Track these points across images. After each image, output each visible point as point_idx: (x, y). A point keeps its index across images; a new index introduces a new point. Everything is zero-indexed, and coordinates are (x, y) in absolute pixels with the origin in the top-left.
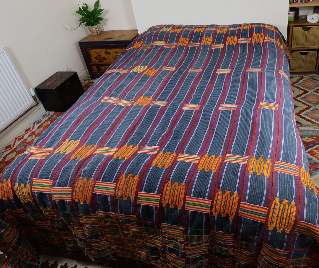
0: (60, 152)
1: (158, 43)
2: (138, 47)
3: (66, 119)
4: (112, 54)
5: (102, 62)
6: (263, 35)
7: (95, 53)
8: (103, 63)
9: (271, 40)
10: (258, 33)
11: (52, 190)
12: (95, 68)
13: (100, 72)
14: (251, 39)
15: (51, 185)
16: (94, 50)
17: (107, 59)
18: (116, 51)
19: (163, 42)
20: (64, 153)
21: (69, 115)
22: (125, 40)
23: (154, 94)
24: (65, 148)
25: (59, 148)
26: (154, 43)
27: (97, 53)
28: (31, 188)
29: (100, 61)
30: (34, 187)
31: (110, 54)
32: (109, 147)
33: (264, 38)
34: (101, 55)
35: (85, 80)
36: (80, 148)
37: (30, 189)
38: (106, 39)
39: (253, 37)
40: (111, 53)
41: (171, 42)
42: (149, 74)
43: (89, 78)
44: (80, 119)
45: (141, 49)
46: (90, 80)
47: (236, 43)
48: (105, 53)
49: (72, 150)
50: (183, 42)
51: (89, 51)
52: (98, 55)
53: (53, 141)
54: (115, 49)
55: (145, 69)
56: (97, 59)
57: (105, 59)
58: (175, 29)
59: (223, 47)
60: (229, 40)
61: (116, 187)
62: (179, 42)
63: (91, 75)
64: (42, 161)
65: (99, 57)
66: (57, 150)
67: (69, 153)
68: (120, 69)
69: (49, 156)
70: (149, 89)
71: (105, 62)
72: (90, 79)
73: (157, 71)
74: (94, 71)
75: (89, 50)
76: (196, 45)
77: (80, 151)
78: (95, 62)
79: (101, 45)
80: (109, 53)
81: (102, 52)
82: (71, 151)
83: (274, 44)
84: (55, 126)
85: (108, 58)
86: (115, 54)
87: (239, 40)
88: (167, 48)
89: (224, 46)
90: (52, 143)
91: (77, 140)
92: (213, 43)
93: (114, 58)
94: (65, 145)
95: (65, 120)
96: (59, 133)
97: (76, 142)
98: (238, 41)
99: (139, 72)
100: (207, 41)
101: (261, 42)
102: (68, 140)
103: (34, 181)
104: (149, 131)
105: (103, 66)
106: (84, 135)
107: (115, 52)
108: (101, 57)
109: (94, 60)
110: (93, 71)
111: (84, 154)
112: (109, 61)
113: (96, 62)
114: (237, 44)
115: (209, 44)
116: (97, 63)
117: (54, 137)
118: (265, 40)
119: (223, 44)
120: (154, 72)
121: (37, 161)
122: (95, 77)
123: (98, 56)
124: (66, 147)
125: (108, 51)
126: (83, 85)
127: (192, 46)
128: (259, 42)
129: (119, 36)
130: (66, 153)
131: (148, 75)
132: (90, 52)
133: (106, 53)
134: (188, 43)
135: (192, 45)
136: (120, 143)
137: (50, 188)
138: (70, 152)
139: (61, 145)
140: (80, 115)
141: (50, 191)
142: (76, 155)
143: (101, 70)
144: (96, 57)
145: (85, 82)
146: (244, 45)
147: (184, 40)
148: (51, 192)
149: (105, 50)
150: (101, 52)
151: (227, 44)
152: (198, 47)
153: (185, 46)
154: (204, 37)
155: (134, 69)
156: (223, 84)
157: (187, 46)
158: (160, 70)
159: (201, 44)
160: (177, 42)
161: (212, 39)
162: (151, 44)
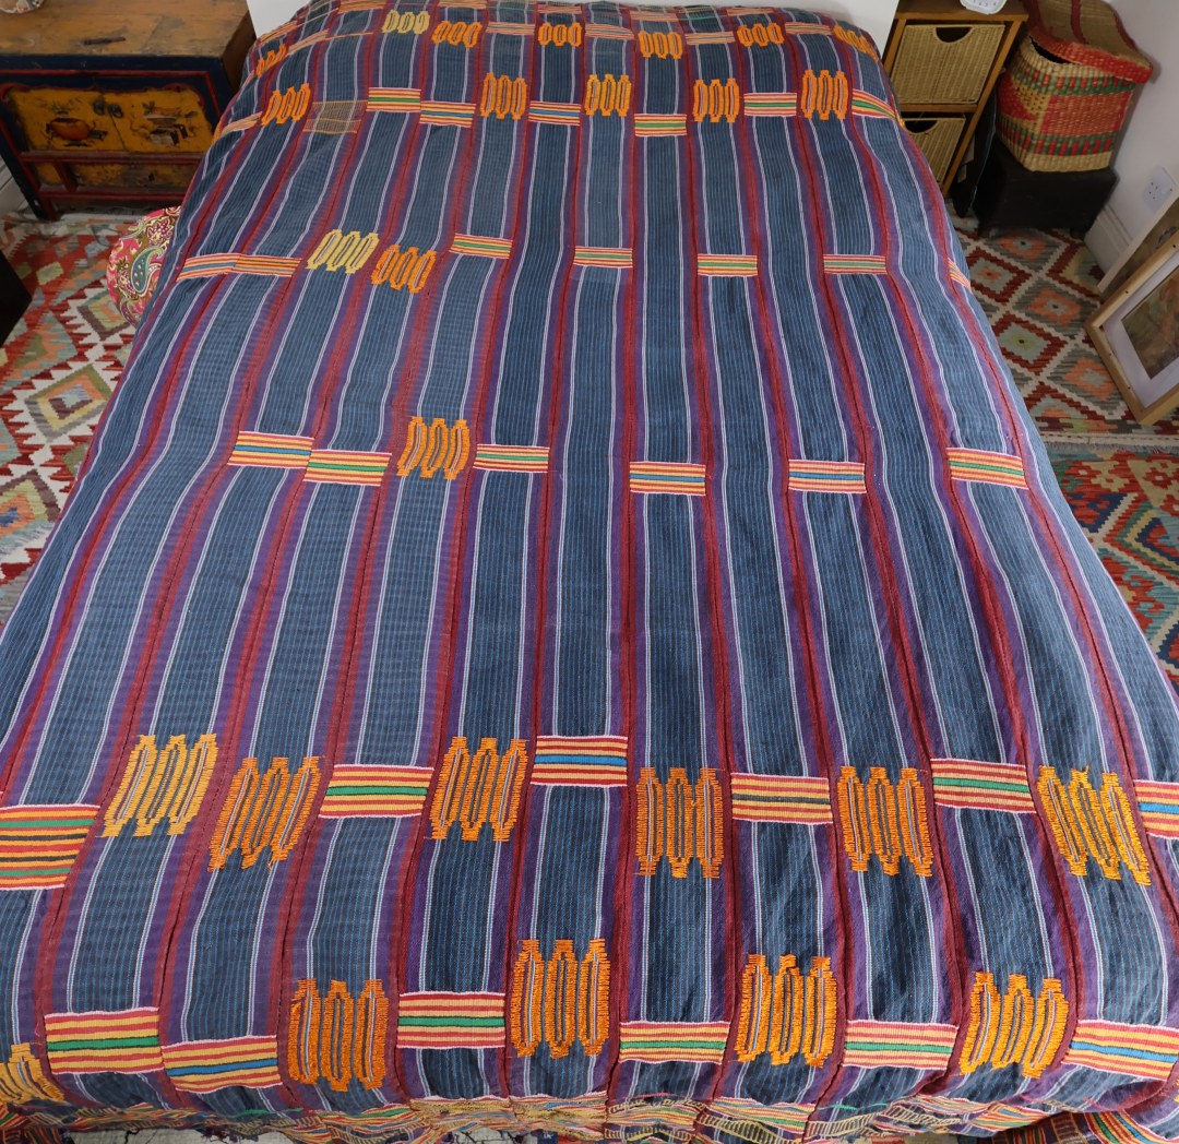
0: (131, 825)
1: (392, 100)
2: (296, 118)
3: (88, 602)
4: (133, 115)
5: (81, 148)
6: (845, 82)
7: (44, 106)
8: (90, 155)
9: (876, 108)
10: (825, 73)
11: (165, 1056)
12: (50, 174)
13: (79, 189)
14: (799, 99)
15: (154, 1032)
16: (35, 93)
17: (105, 133)
18: (153, 104)
19: (411, 93)
20: (157, 826)
21: (98, 575)
22: (192, 54)
23: (465, 397)
24: (152, 791)
25: (118, 798)
26: (367, 98)
27: (54, 108)
28: (46, 1063)
29: (75, 141)
30: (59, 1054)
31: (122, 115)
32: (381, 761)
33: (851, 96)
34: (72, 115)
35: (8, 227)
36: (237, 781)
37: (35, 1064)
38: (88, 42)
39: (805, 91)
40: (125, 110)
41: (448, 94)
42: (403, 282)
43: (23, 211)
44: (162, 592)
45: (313, 129)
46: (33, 222)
47: (736, 113)
48: (95, 111)
49: (198, 801)
50: (504, 97)
51: (7, 99)
52: (61, 116)
53: (69, 754)
54: (145, 90)
55: (370, 252)
56: (58, 134)
57: (95, 134)
58: (446, 22)
59: (684, 133)
60: (705, 95)
61: (506, 1009)
62: (484, 98)
63: (36, 203)
64: (59, 906)
65: (63, 125)
66: (112, 809)
67: (189, 825)
68: (250, 252)
69: (85, 859)
70: (430, 369)
71: (96, 147)
72: (33, 217)
73: (433, 259)
74: (48, 183)
75: (7, 91)
76: (563, 115)
77: (246, 808)
78: (48, 148)
79: (70, 75)
80: (116, 111)
81: (81, 105)
82: (194, 811)
83: (891, 127)
84: (37, 645)
85: (112, 131)
86: (146, 113)
87: (748, 98)
88: (435, 129)
89: (688, 124)
90: (63, 766)
91: (199, 731)
92: (636, 107)
93: (143, 130)
94: (145, 774)
95: (86, 610)
96: (82, 698)
97: (197, 745)
98: (742, 104)
99: (350, 271)
100: (608, 93)
101: (841, 116)
102: (152, 737)
103: (49, 1027)
104: (529, 634)
105: (92, 164)
106: (225, 696)
107: (144, 105)
108: (78, 124)
109: (38, 138)
110: (44, 186)
111: (272, 820)
112: (120, 145)
113: (53, 148)
114: (742, 120)
115: (623, 113)
116: (60, 154)
117: (63, 725)
118: (854, 107)
119: (684, 118)
120: (420, 265)
121: (26, 909)
122: (56, 208)
123: (58, 120)
124: (156, 783)
125: (111, 98)
126: (7, 253)
127: (547, 121)
128: (833, 115)
129: (153, 25)
130: (168, 825)
131: (399, 287)
132: (12, 103)
133: (99, 107)
134: (528, 105)
135: (549, 113)
136: (425, 727)
137: (156, 1050)
138: (188, 819)
139: (119, 773)
140: (153, 566)
141: (158, 1060)
142: (231, 837)
143: (80, 181)
144: (49, 127)
145: (10, 236)
146: (771, 125)
147: (505, 88)
148: (161, 1065)
149: (95, 95)
150: (71, 101)
151: (699, 119)
152: (573, 127)
153: (517, 117)
154: (593, 77)
155: (319, 250)
156: (754, 341)
157: (525, 116)
158: (445, 256)
159: (584, 111)
160: (475, 96)
161: (628, 87)
162: (355, 101)
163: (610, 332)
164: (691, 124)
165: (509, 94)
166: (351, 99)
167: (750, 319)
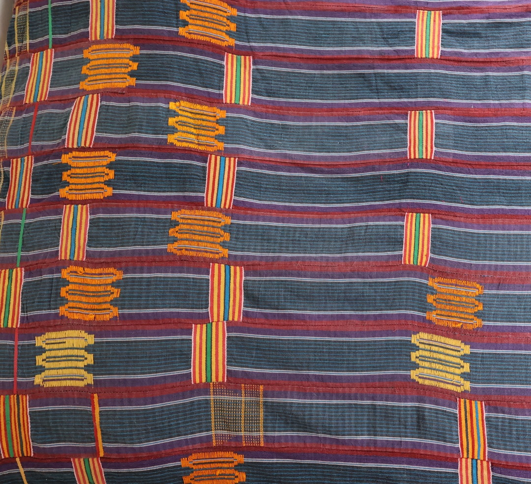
50: (201, 234)
59: (250, 59)
60: (200, 30)
62: (203, 255)
73: (439, 279)
76: (223, 174)
88: (250, 303)
89: (238, 54)
92: (213, 100)
99: (467, 350)
100: (194, 126)
115: (221, 114)
119: (229, 56)
127: (232, 190)
131: (480, 304)
134: (211, 209)
151: (231, 41)
152: (240, 164)
153: (228, 221)
154: (171, 139)
155: (442, 385)
156: (514, 20)
157: (226, 212)
158: (435, 270)
159: (218, 152)
160: (202, 265)
161: (185, 104)
162: (212, 397)
163: (512, 128)
164: (238, 51)
165: (197, 228)
166: (207, 402)
167: (491, 21)
